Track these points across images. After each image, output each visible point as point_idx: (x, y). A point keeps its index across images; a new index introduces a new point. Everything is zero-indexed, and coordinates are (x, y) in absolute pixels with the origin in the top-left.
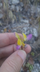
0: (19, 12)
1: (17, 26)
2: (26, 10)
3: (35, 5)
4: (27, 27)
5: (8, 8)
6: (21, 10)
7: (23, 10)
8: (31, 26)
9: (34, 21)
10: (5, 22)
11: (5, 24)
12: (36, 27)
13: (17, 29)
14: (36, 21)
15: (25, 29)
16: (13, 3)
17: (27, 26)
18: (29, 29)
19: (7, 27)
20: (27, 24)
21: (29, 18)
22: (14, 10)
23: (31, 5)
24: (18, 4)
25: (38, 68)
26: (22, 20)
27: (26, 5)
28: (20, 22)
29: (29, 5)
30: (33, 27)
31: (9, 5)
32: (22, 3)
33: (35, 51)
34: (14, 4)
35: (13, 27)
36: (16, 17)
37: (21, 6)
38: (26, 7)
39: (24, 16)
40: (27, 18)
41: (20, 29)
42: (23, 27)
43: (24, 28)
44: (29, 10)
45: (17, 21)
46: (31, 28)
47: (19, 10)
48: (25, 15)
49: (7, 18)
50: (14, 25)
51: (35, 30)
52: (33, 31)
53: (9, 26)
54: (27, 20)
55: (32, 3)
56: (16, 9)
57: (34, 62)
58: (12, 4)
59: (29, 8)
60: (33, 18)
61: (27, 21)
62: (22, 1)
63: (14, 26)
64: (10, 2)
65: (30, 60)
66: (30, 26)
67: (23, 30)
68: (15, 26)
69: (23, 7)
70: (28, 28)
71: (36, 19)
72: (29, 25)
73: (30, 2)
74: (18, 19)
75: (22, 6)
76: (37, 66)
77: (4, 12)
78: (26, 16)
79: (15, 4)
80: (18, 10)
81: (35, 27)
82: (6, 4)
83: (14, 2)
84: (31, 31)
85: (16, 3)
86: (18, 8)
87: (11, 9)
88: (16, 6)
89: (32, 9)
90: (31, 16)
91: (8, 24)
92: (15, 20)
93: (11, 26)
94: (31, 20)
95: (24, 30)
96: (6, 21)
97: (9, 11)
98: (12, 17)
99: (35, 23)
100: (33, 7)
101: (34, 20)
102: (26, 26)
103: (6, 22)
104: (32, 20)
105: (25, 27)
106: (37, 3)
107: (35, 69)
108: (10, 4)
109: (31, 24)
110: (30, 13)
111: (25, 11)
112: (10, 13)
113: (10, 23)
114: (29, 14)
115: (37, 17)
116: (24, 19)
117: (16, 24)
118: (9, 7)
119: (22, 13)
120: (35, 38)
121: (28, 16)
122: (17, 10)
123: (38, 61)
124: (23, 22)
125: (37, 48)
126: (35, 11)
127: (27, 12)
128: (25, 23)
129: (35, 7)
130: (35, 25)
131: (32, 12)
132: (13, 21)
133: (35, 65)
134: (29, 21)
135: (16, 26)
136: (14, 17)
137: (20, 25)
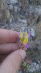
0: (17, 12)
1: (15, 26)
2: (25, 10)
3: (34, 5)
4: (25, 27)
5: (6, 7)
6: (19, 10)
7: (21, 10)
8: (29, 26)
9: (32, 21)
10: (3, 21)
11: (3, 23)
12: (34, 27)
13: (15, 29)
14: (34, 21)
15: (23, 28)
16: (11, 2)
17: (25, 26)
18: (27, 29)
19: (5, 26)
20: (24, 24)
21: (27, 18)
22: (12, 9)
23: (30, 5)
24: (17, 4)
25: (35, 67)
26: (20, 20)
27: (24, 5)
28: (18, 22)
29: (27, 5)
30: (31, 27)
31: (6, 4)
32: (20, 3)
33: (32, 50)
34: (12, 4)
35: (11, 27)
36: (14, 17)
37: (19, 6)
38: (24, 7)
39: (22, 16)
40: (25, 18)
41: (18, 29)
42: (21, 27)
43: (22, 28)
44: (27, 10)
45: (15, 21)
46: (28, 28)
47: (18, 10)
48: (23, 15)
49: (4, 18)
50: (12, 24)
51: (32, 29)
52: (30, 30)
53: (7, 25)
54: (25, 20)
55: (30, 3)
56: (14, 9)
57: (31, 61)
58: (10, 4)
59: (28, 8)
60: (31, 18)
61: (25, 21)
63: (12, 26)
64: (8, 1)
65: (28, 59)
66: (27, 26)
67: (20, 29)
68: (13, 26)
69: (21, 7)
70: (26, 27)
71: (34, 19)
72: (27, 25)
73: (28, 2)
74: (16, 18)
75: (21, 5)
76: (34, 65)
77: (2, 12)
78: (24, 16)
79: (13, 4)
80: (16, 10)
81: (33, 27)
82: (4, 3)
83: (12, 2)
84: (29, 31)
85: (14, 3)
86: (16, 8)
87: (9, 8)
88: (14, 5)
89: (30, 9)
90: (29, 16)
91: (5, 24)
93: (8, 25)
94: (28, 20)
95: (22, 29)
96: (3, 20)
97: (7, 10)
99: (33, 23)
100: (31, 7)
101: (32, 20)
103: (4, 22)
104: (30, 20)
105: (23, 27)
106: (36, 3)
107: (32, 67)
108: (9, 3)
109: (28, 24)
111: (23, 11)
112: (7, 13)
113: (8, 22)
114: (27, 14)
115: (35, 17)
116: (22, 19)
117: (14, 24)
118: (7, 6)
119: (20, 13)
120: (33, 37)
121: (26, 16)
122: (15, 10)
123: (35, 60)
124: (20, 22)
125: (34, 47)
126: (33, 11)
127: (25, 12)
129: (33, 7)
130: (33, 25)
131: (30, 12)
133: (32, 64)
135: (14, 25)
136: (11, 16)
137: (18, 24)
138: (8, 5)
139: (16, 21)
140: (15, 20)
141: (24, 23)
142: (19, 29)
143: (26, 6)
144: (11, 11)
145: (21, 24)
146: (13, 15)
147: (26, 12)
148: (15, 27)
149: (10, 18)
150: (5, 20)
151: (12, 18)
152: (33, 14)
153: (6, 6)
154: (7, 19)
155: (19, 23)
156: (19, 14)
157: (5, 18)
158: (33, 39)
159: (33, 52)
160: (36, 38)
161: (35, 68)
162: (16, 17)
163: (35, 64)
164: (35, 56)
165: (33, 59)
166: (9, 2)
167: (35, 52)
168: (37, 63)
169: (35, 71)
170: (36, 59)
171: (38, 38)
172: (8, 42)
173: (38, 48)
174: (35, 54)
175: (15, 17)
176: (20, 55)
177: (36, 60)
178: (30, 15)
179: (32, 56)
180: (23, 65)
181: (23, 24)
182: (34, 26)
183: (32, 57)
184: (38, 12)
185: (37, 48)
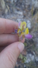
2: (21, 2)
8: (25, 18)
12: (30, 19)
14: (30, 13)
17: (21, 18)
20: (21, 16)
21: (23, 10)
26: (16, 12)
30: (27, 19)
33: (28, 42)
36: (10, 9)
39: (18, 8)
40: (21, 10)
43: (18, 20)
44: (24, 1)
47: (14, 2)
48: (19, 7)
57: (27, 53)
60: (27, 10)
61: (21, 13)
63: (8, 17)
67: (16, 21)
70: (22, 19)
71: (30, 11)
72: (23, 16)
76: (29, 56)
78: (21, 8)
89: (26, 1)
90: (25, 8)
94: (25, 12)
99: (29, 15)
101: (28, 12)
102: (20, 17)
104: (26, 12)
109: (25, 16)
110: (25, 5)
114: (23, 6)
115: (31, 9)
116: (18, 10)
121: (22, 8)
127: (21, 4)
130: (29, 17)
131: (27, 4)
134: (23, 13)
135: (10, 17)
140: (11, 11)
146: (9, 6)
147: (23, 4)
152: (29, 6)
155: (15, 15)
159: (29, 43)
160: (32, 30)
162: (12, 9)
164: (30, 48)
165: (29, 50)
168: (33, 54)
169: (30, 62)
171: (34, 30)
172: (4, 33)
173: (34, 40)
174: (31, 45)
177: (31, 51)
178: (26, 7)
179: (28, 47)
183: (28, 49)
184: (34, 4)
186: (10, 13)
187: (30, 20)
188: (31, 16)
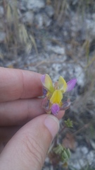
0: (42, 28)
1: (38, 61)
2: (60, 25)
3: (81, 12)
4: (61, 63)
5: (18, 17)
6: (48, 23)
7: (52, 24)
8: (71, 61)
9: (77, 50)
10: (10, 51)
11: (9, 55)
12: (82, 63)
13: (37, 68)
14: (81, 50)
15: (57, 67)
16: (29, 7)
17: (62, 61)
18: (66, 69)
19: (14, 62)
20: (60, 57)
21: (66, 42)
22: (31, 23)
23: (73, 13)
24: (42, 10)
25: (84, 157)
26: (50, 47)
27: (59, 13)
28: (46, 52)
29: (67, 13)
30: (75, 63)
31: (19, 11)
32: (50, 8)
33: (77, 118)
34: (31, 10)
35: (29, 63)
36: (36, 40)
37: (48, 15)
38: (59, 18)
39: (54, 38)
40: (60, 43)
41: (45, 67)
42: (52, 64)
43: (54, 65)
44: (67, 24)
45: (38, 48)
46: (69, 65)
47: (44, 25)
48: (57, 35)
49: (14, 42)
50: (30, 58)
51: (79, 69)
52: (74, 72)
53: (19, 59)
54: (61, 47)
55: (73, 8)
56: (35, 22)
57: (75, 144)
58: (27, 10)
59: (68, 18)
60: (76, 43)
61: (61, 50)
62: (50, 4)
63: (30, 60)
64: (22, 5)
65: (68, 138)
66: (67, 61)
67: (51, 69)
68: (33, 61)
69: (52, 18)
70: (64, 64)
71: (82, 45)
72: (65, 58)
73: (68, 6)
74: (41, 43)
75: (51, 13)
76: (82, 152)
77: (8, 28)
78: (60, 39)
79: (34, 10)
80: (41, 23)
81: (79, 64)
82: (14, 8)
83: (31, 5)
84: (71, 73)
85: (37, 8)
86: (40, 19)
87: (24, 20)
88: (35, 13)
89: (73, 22)
90: (71, 38)
91: (16, 56)
92: (33, 47)
93: (23, 60)
94: (69, 47)
95: (53, 69)
96: (11, 48)
97: (19, 25)
98: (25, 40)
99: (79, 55)
100: (75, 18)
101: (77, 46)
102: (58, 60)
103: (13, 52)
104: (73, 47)
105: (56, 63)
106: (86, 9)
107: (78, 159)
108: (23, 8)
109: (69, 57)
110: (69, 32)
111: (58, 27)
112: (20, 31)
113: (21, 53)
114: (65, 33)
115: (84, 41)
116: (54, 44)
117: (35, 56)
118: (21, 15)
119: (50, 31)
120: (79, 87)
121: (63, 37)
122: (38, 23)
123: (84, 140)
124: (51, 53)
125: (82, 111)
126: (80, 27)
127: (61, 29)
128: (55, 53)
129: (81, 17)
130: (80, 58)
131: (74, 29)
132: (29, 48)
133: (78, 149)
134: (67, 50)
135: (36, 60)
136: (30, 38)
137: (45, 57)
138: (23, 11)
139: (40, 49)
140: (39, 46)
141: (59, 54)
142: (48, 67)
143: (63, 16)
144: (28, 27)
145: (52, 56)
146: (34, 35)
147: (64, 29)
148: (38, 64)
149: (28, 42)
150: (15, 48)
151: (32, 43)
152: (80, 33)
153: (19, 15)
154: (20, 44)
155: (47, 55)
156: (47, 33)
157: (16, 43)
158: (81, 91)
159: (81, 122)
160: (87, 90)
161: (86, 160)
162: (41, 40)
163: (85, 150)
164: (84, 132)
165: (80, 138)
166: (25, 6)
167: (85, 123)
168: (91, 148)
169: (86, 166)
170: (88, 138)
171: (92, 89)
173: (92, 112)
174: (86, 126)
175: (38, 41)
176: (45, 127)
177: (87, 141)
178: (73, 35)
179: (79, 131)
180: (56, 152)
181: (56, 56)
182: (81, 60)
183: (78, 134)
184: (91, 29)
185: (88, 113)
186: (36, 50)
187: (81, 67)
188: (84, 55)
